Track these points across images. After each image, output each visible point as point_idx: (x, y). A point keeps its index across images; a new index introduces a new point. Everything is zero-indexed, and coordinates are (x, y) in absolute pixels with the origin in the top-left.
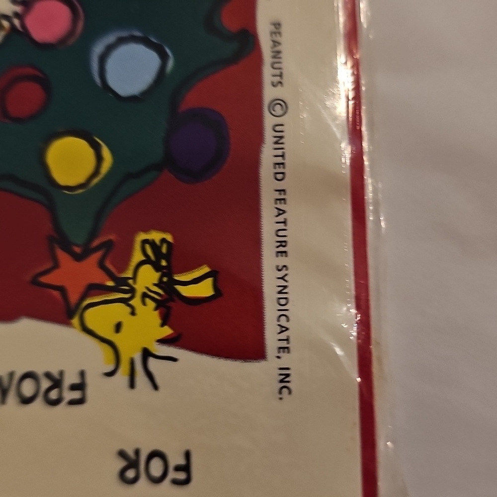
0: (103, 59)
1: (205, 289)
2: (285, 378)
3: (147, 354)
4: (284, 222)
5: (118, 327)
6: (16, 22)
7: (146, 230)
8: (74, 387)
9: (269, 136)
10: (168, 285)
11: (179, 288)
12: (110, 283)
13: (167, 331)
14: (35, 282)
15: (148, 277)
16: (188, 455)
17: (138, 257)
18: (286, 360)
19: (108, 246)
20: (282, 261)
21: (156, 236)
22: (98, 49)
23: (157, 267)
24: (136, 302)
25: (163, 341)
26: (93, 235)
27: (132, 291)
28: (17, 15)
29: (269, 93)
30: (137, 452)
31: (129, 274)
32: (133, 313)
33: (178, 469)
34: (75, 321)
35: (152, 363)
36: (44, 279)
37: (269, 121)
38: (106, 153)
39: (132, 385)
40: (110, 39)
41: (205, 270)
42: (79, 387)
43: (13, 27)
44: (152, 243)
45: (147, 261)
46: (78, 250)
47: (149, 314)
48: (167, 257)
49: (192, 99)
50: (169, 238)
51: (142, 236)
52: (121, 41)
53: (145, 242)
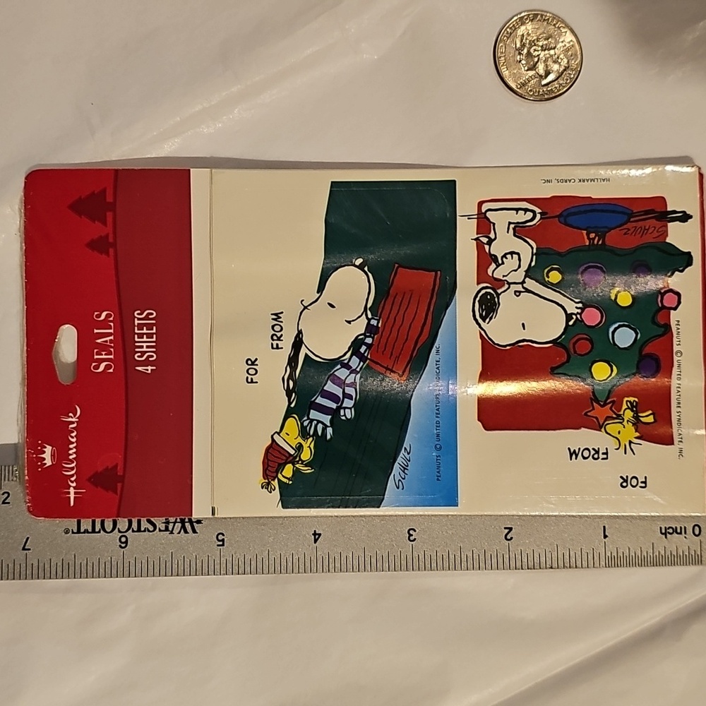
0: (613, 332)
1: (651, 419)
2: (681, 451)
3: (630, 442)
4: (680, 395)
5: (619, 433)
6: (578, 316)
7: (627, 397)
8: (603, 454)
9: (676, 364)
10: (637, 417)
11: (641, 419)
12: (614, 416)
13: (637, 434)
14: (586, 414)
15: (629, 415)
16: (646, 478)
17: (625, 406)
18: (681, 445)
19: (613, 402)
20: (679, 409)
21: (632, 399)
22: (611, 330)
23: (632, 411)
24: (625, 423)
25: (636, 438)
26: (608, 398)
27: (623, 419)
28: (578, 313)
29: (676, 348)
30: (627, 477)
31: (622, 413)
32: (624, 427)
33: (642, 482)
34: (603, 430)
35: (632, 445)
36: (589, 414)
37: (676, 358)
38: (614, 368)
39: (625, 453)
40: (616, 325)
41: (650, 412)
42: (606, 453)
43: (577, 318)
44: (630, 402)
45: (629, 408)
46: (602, 403)
47: (630, 427)
48: (636, 407)
49: (647, 350)
50: (636, 400)
51: (626, 399)
52: (620, 326)
53: (627, 401)
